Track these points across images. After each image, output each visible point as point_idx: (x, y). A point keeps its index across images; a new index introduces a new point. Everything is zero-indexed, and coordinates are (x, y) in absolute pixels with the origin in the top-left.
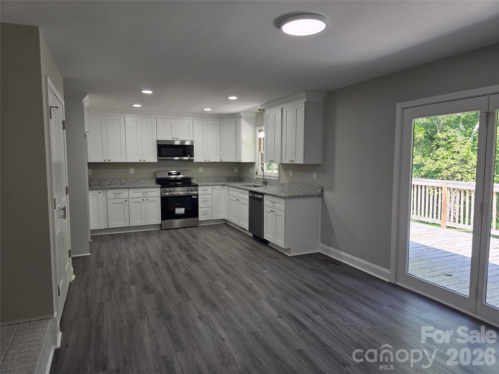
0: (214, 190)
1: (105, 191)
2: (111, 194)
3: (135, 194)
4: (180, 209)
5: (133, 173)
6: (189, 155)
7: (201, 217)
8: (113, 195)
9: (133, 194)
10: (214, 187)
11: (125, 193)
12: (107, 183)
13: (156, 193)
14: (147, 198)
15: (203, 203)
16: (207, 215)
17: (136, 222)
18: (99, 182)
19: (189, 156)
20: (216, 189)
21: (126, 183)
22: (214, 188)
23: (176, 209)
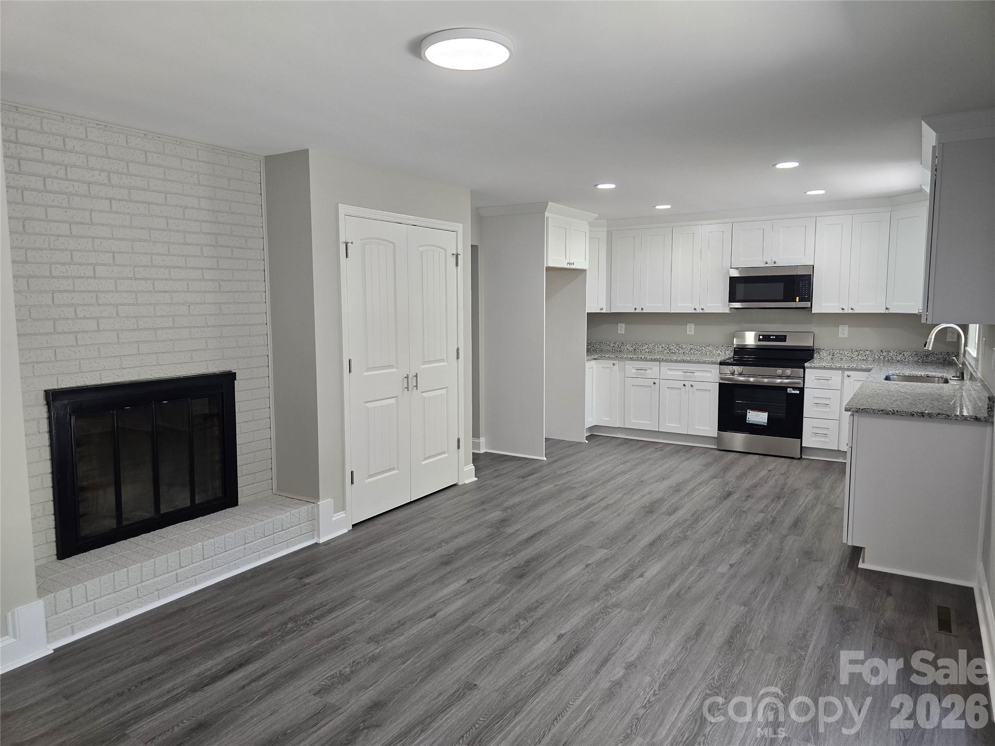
0: (847, 380)
1: (622, 363)
2: (631, 367)
3: (671, 372)
4: (757, 413)
5: (692, 333)
6: (798, 298)
7: (809, 439)
8: (634, 371)
9: (668, 373)
10: (847, 373)
11: (653, 370)
12: (646, 349)
13: (710, 375)
14: (693, 383)
15: (817, 408)
16: (825, 437)
17: (671, 426)
18: (634, 347)
19: (797, 300)
20: (851, 379)
21: (677, 351)
22: (848, 376)
23: (748, 411)
